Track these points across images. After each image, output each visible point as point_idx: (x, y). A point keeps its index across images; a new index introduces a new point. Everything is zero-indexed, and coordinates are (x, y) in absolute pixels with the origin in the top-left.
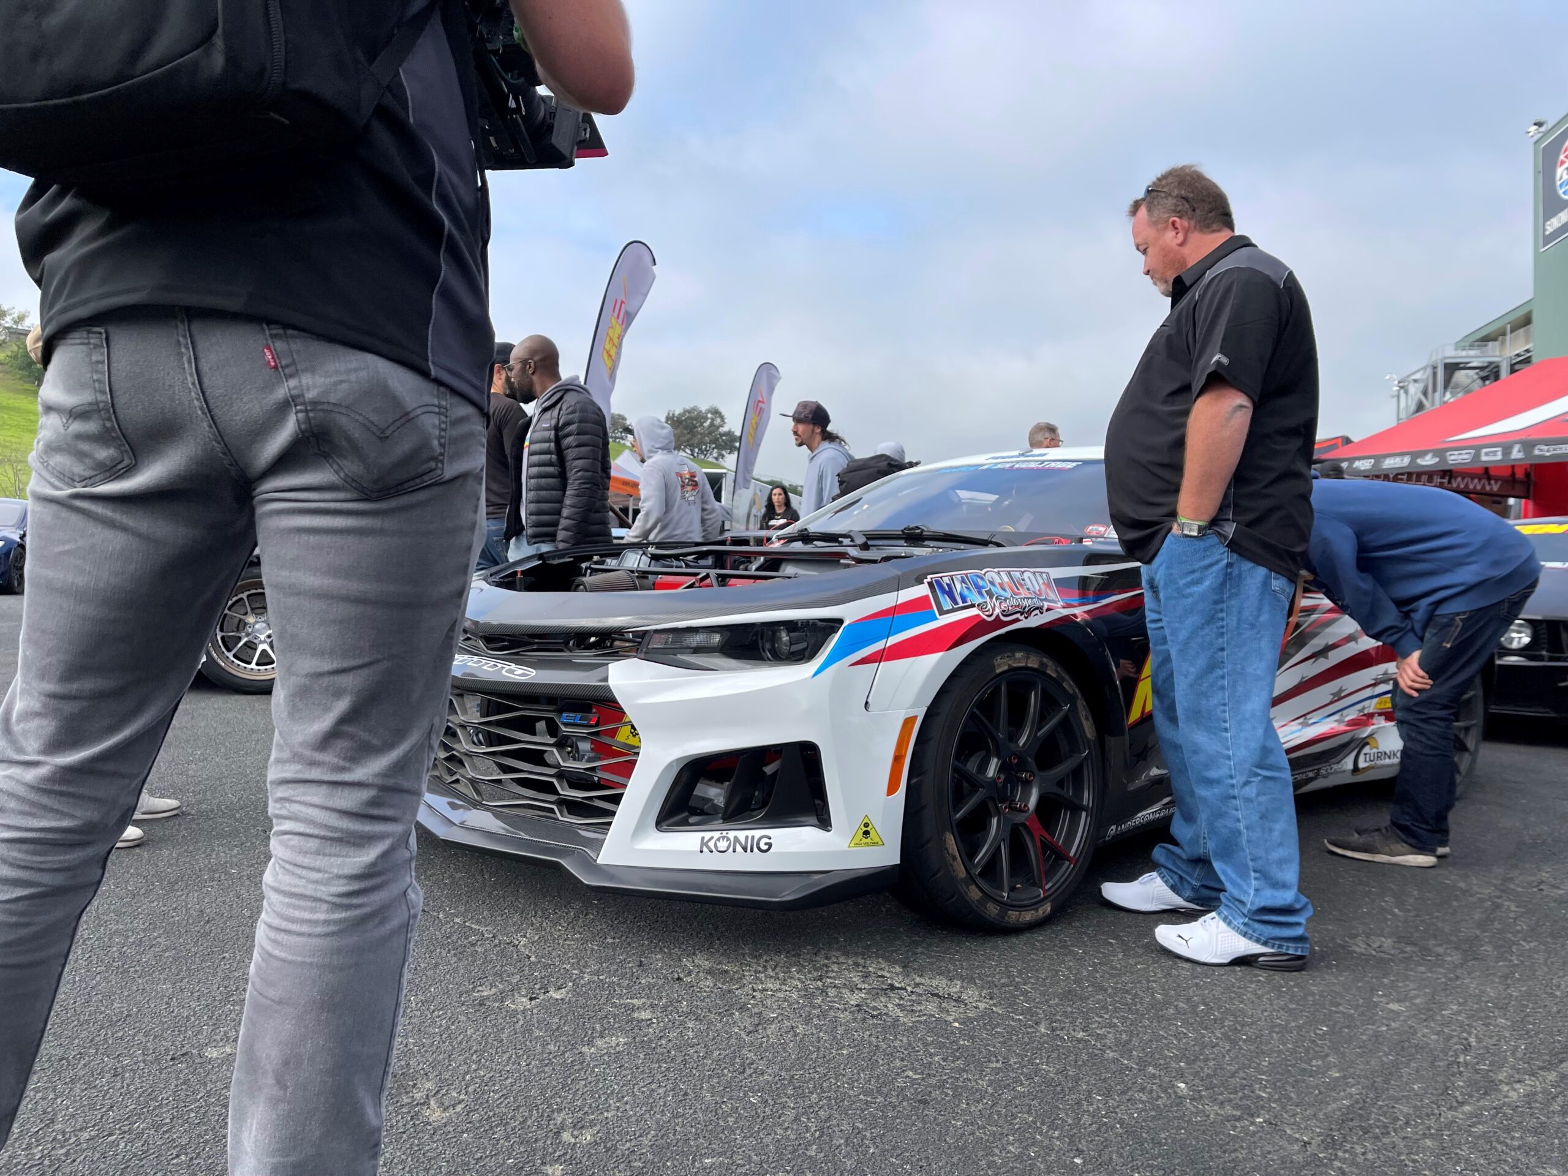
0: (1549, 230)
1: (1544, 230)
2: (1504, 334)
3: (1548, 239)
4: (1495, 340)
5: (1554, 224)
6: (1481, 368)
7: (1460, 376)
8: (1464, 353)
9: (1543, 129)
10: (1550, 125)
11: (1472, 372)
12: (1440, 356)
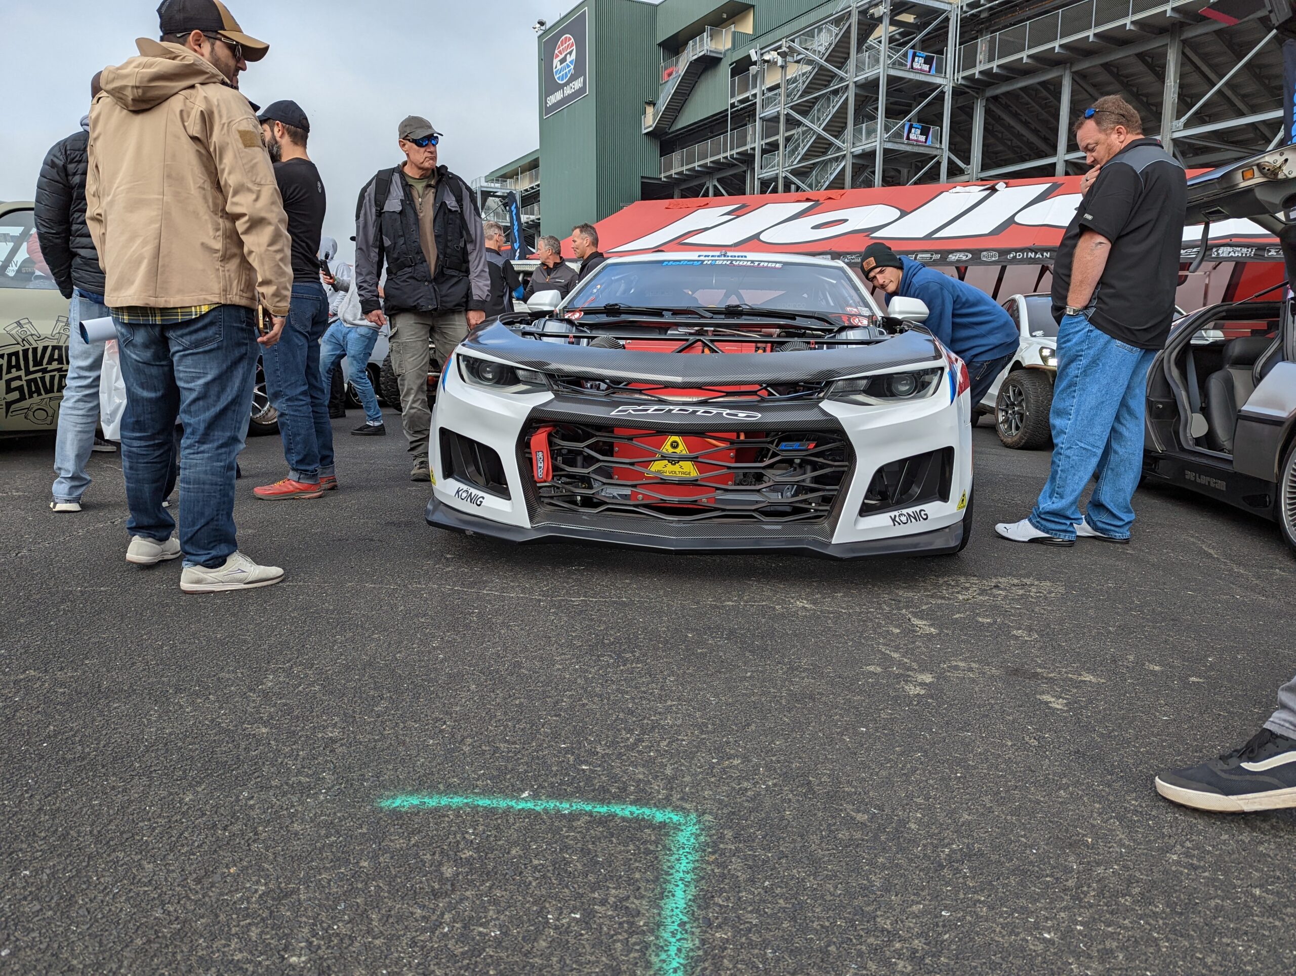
0: (549, 104)
1: (546, 103)
2: (517, 174)
3: (549, 110)
4: (511, 177)
5: (553, 99)
6: (503, 197)
7: (491, 200)
8: (492, 185)
9: (543, 28)
10: (548, 25)
11: (497, 199)
12: (478, 185)
